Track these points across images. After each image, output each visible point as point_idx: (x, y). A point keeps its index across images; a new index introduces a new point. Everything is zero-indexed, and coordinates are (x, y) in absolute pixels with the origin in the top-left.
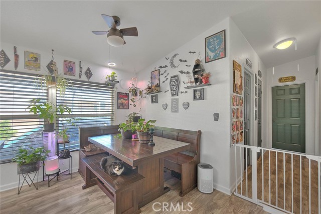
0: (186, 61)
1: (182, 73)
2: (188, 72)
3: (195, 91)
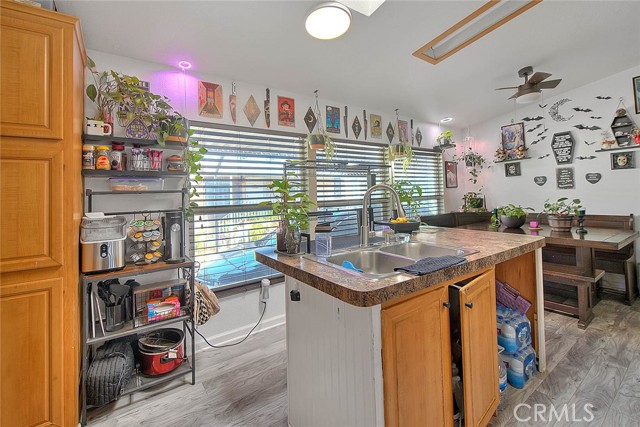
0: (588, 110)
1: (581, 127)
2: (595, 128)
3: (616, 155)
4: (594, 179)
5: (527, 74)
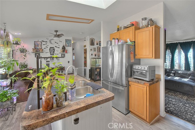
1: (56, 47)
2: (59, 48)
3: (62, 54)
5: (56, 32)
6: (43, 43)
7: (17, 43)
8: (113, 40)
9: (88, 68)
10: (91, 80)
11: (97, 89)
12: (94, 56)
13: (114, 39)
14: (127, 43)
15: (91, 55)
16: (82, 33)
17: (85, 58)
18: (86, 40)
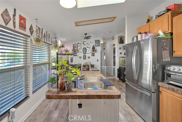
0: (89, 44)
1: (88, 47)
2: (90, 48)
3: (92, 53)
4: (89, 58)
5: (86, 35)
6: (79, 45)
7: (63, 46)
8: (139, 35)
9: (117, 67)
10: (119, 80)
11: (107, 86)
12: (123, 55)
13: (141, 33)
14: (159, 36)
15: (119, 53)
16: (109, 32)
17: (114, 57)
18: (115, 38)
